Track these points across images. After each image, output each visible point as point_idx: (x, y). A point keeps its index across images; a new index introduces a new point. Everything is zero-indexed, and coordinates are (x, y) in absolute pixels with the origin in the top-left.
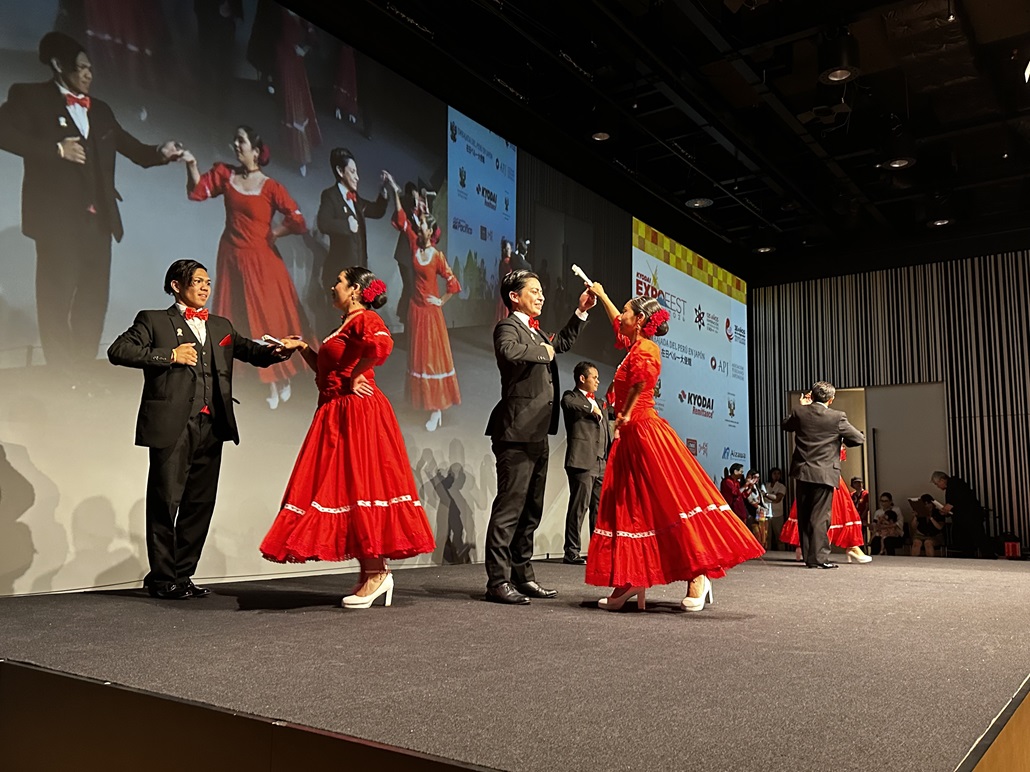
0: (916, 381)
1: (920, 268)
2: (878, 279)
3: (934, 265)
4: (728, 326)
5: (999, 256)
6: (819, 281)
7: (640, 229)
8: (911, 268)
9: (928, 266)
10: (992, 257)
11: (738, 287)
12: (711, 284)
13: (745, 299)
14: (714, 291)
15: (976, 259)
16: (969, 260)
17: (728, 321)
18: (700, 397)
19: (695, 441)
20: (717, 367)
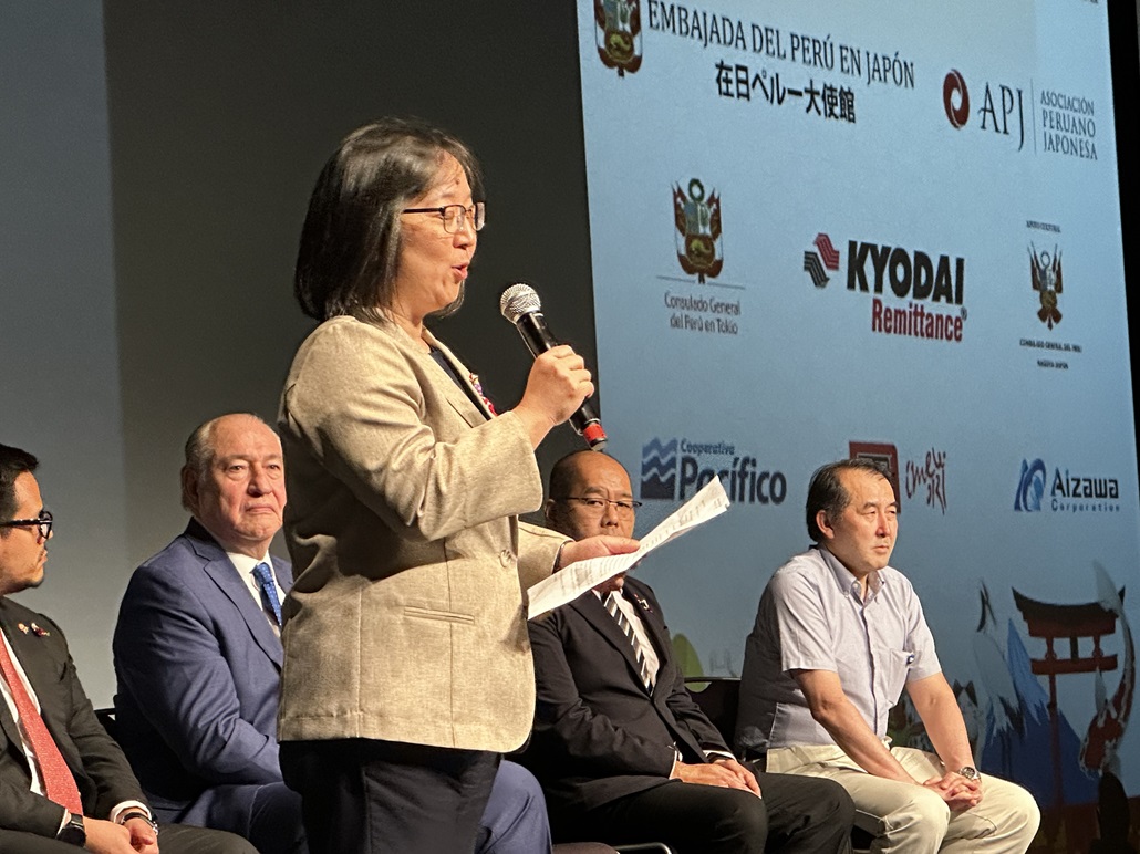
18: (900, 255)
19: (892, 449)
20: (974, 116)
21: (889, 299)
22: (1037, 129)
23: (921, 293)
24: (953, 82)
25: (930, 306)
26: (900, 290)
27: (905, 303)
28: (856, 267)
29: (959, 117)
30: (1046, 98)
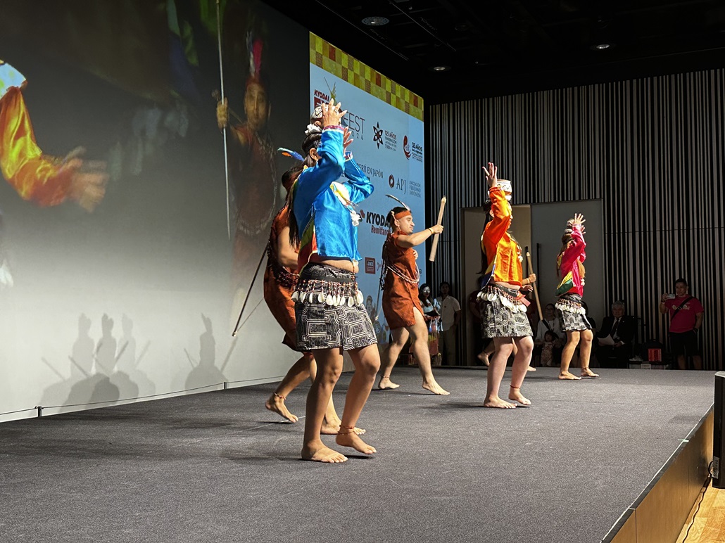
0: (577, 198)
1: (583, 88)
2: (545, 97)
3: (597, 86)
4: (405, 143)
5: (655, 78)
6: (491, 99)
7: (318, 45)
8: (576, 88)
9: (591, 87)
10: (649, 78)
11: (416, 104)
12: (389, 102)
13: (422, 115)
14: (392, 108)
15: (635, 81)
16: (628, 82)
17: (406, 137)
18: (378, 216)
19: (374, 259)
20: (395, 185)
21: (375, 225)
22: (408, 190)
23: (382, 225)
24: (391, 177)
25: (383, 227)
26: (378, 224)
27: (379, 226)
28: (368, 218)
29: (392, 185)
30: (411, 183)
